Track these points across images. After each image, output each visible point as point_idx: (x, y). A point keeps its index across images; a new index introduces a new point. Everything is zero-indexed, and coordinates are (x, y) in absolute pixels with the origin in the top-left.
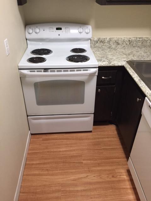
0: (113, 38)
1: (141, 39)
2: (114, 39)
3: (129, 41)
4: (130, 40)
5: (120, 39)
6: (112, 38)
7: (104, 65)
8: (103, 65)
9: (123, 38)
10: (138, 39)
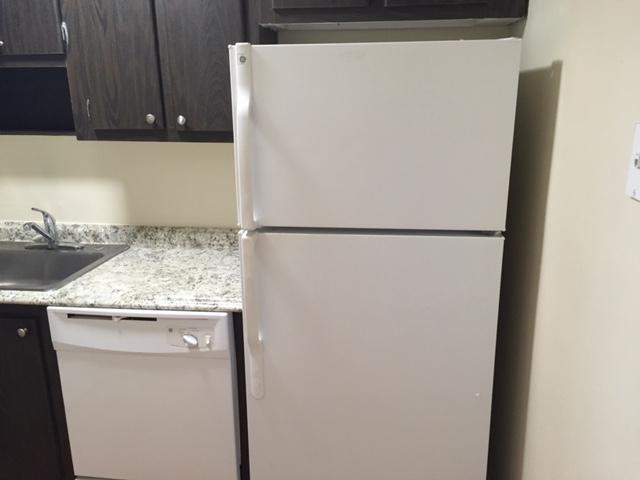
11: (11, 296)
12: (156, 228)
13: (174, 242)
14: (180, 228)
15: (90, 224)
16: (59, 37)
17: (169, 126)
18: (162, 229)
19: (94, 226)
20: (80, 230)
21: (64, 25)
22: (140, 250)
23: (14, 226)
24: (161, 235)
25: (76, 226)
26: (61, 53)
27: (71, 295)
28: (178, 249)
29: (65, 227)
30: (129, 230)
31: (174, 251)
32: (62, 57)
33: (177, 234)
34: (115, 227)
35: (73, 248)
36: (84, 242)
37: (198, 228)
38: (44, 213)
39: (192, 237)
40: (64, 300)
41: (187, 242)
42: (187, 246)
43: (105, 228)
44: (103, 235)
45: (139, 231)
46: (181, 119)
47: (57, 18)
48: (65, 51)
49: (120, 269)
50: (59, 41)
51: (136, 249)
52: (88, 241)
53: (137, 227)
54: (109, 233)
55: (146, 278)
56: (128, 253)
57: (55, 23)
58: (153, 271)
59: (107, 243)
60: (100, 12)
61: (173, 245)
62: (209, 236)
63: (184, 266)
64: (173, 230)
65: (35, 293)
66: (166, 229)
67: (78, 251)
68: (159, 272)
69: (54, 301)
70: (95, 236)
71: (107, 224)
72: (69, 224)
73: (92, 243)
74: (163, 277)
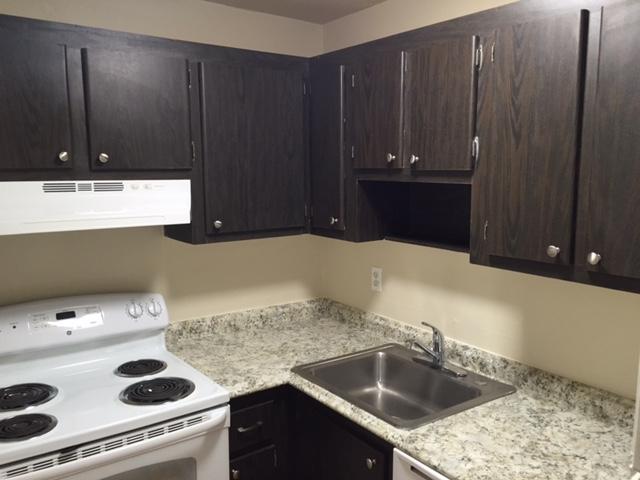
0: (222, 316)
1: (286, 310)
2: (224, 320)
3: (261, 316)
4: (263, 314)
5: (239, 317)
6: (218, 317)
7: (240, 394)
8: (238, 394)
9: (245, 313)
10: (281, 310)
11: (368, 420)
12: (553, 377)
13: (572, 401)
14: (582, 385)
15: (481, 349)
16: (469, 153)
17: (577, 263)
18: (560, 379)
19: (483, 352)
20: (468, 353)
21: (476, 140)
22: (525, 402)
23: (412, 332)
24: (556, 387)
25: (466, 348)
26: (468, 169)
27: (419, 445)
28: (574, 414)
29: (455, 345)
30: (520, 369)
31: (568, 415)
32: (469, 174)
33: (578, 393)
34: (505, 361)
35: (455, 375)
36: (469, 369)
37: (609, 393)
38: (433, 328)
39: (598, 403)
40: (410, 447)
41: (590, 407)
42: (589, 412)
43: (494, 358)
44: (490, 366)
45: (531, 374)
46: (594, 257)
47: (470, 134)
48: (473, 167)
49: (488, 423)
50: (469, 157)
51: (521, 397)
52: (474, 367)
53: (530, 368)
54: (497, 367)
55: (511, 452)
56: (510, 400)
57: (467, 138)
58: (524, 442)
59: (492, 377)
60: (516, 125)
61: (570, 406)
62: (622, 409)
63: (569, 449)
64: (574, 385)
65: (389, 426)
66: (565, 382)
67: (459, 379)
68: (532, 448)
69: (401, 444)
70: (483, 366)
71: (498, 355)
72: (460, 343)
73: (478, 371)
74: (533, 458)
